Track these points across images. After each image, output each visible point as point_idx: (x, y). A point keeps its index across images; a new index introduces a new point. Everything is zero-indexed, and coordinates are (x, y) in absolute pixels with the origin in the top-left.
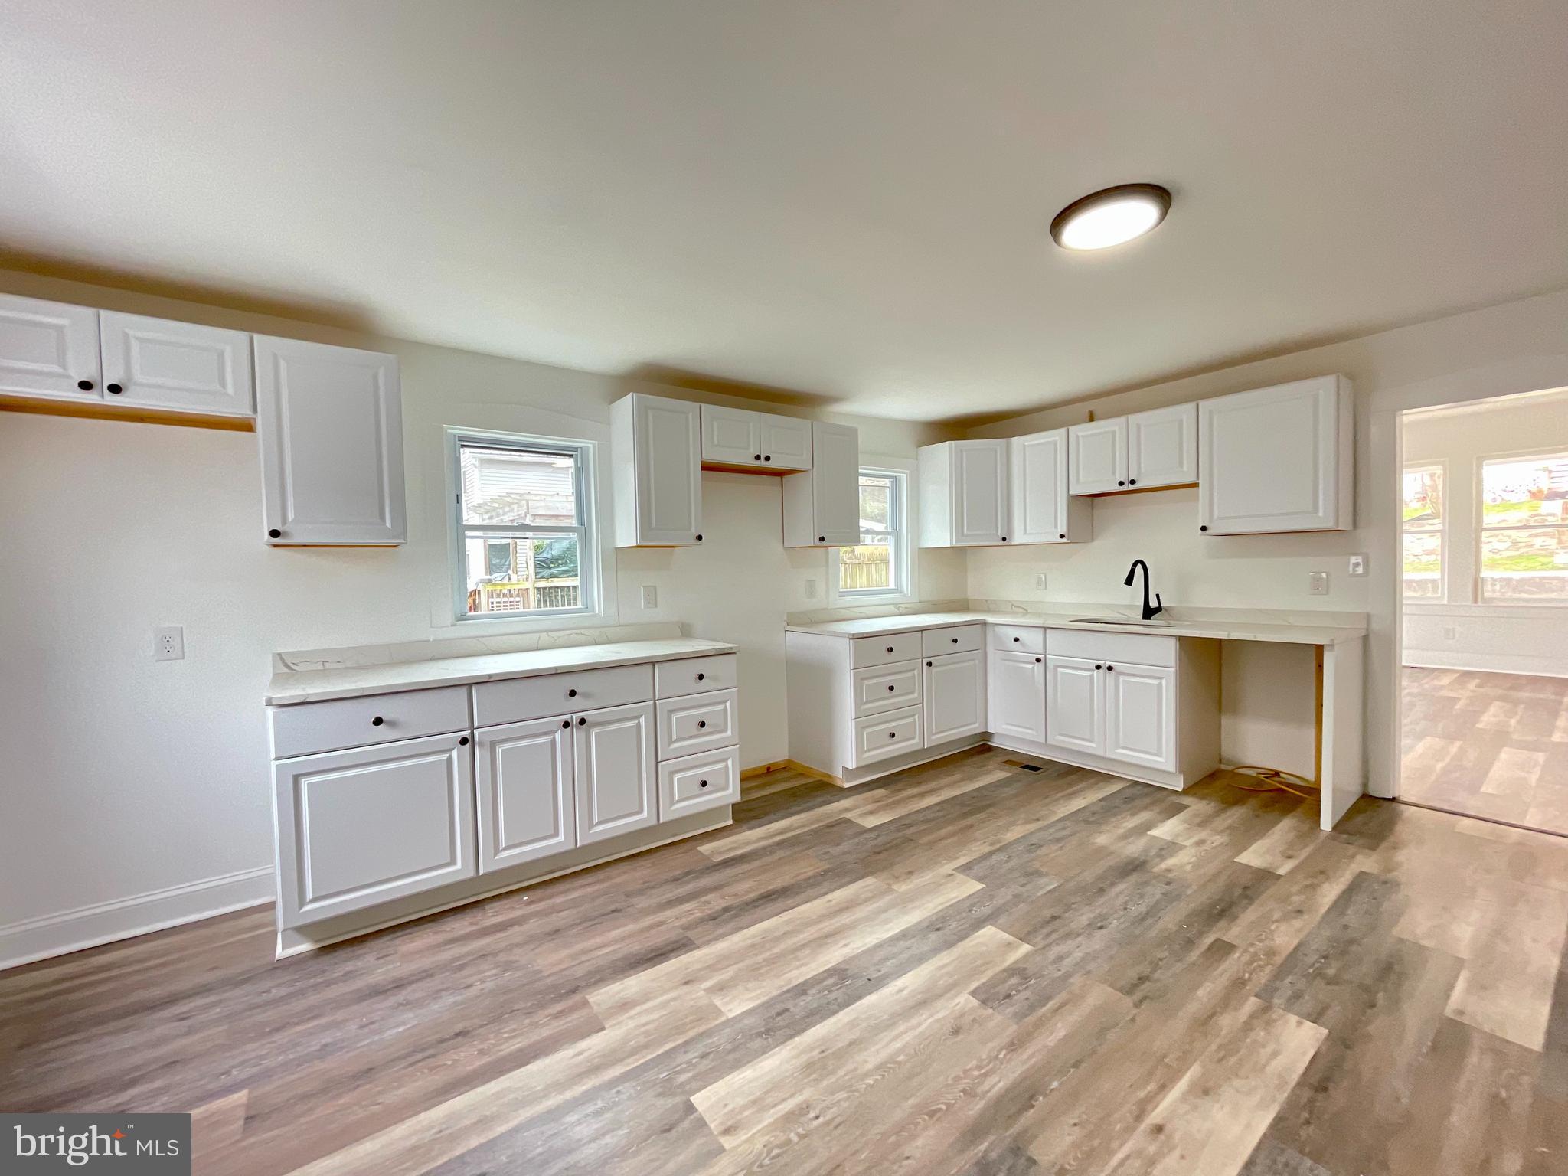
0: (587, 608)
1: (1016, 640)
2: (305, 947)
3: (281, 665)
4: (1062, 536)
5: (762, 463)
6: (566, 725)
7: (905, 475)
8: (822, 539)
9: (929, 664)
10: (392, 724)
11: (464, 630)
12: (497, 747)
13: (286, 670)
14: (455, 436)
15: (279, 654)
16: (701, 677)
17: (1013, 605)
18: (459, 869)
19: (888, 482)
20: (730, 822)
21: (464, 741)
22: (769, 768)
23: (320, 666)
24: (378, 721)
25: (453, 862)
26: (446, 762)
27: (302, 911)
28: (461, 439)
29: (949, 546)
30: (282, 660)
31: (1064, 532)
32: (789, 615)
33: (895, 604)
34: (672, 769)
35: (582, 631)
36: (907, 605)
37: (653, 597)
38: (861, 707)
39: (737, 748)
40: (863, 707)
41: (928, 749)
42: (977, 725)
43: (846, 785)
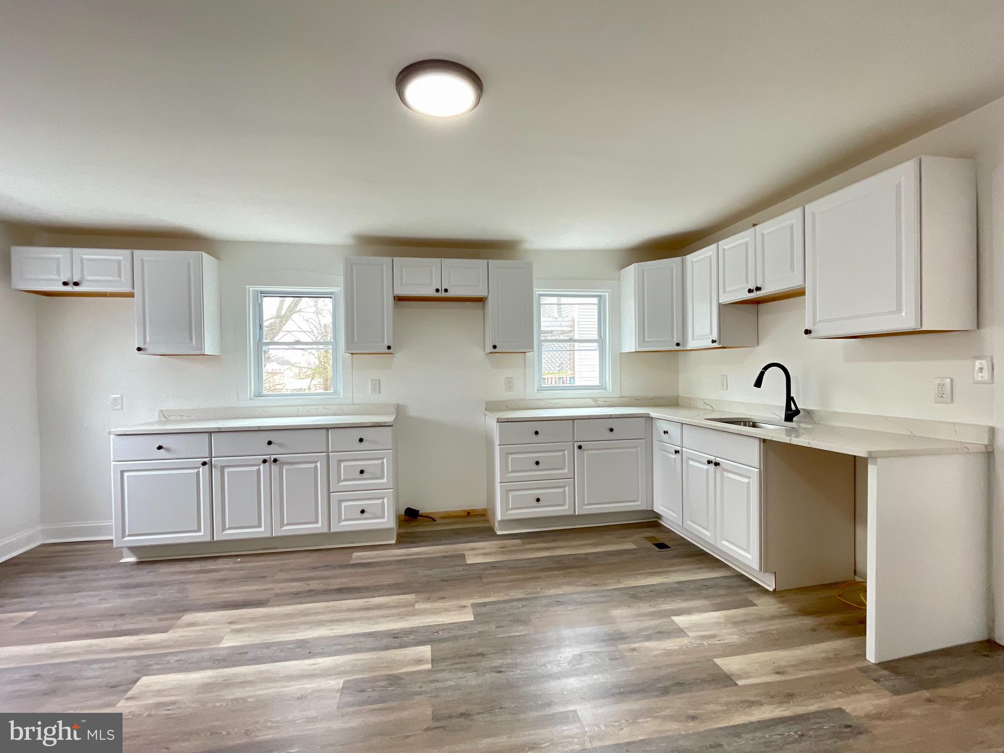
0: (336, 392)
1: (665, 432)
2: (133, 559)
3: (162, 416)
4: (713, 341)
5: (442, 294)
6: (265, 461)
7: (607, 294)
8: (495, 347)
9: (580, 447)
10: (168, 450)
11: (259, 402)
12: (225, 469)
13: (165, 419)
14: (258, 291)
15: (162, 411)
16: (361, 440)
17: (705, 403)
18: (202, 535)
19: (595, 300)
20: (394, 542)
21: (204, 464)
22: (469, 513)
23: (180, 418)
24: (160, 448)
25: (199, 530)
26: (195, 475)
27: (123, 539)
28: (262, 292)
29: (634, 351)
30: (163, 413)
31: (715, 337)
32: (488, 403)
33: (592, 398)
34: (340, 499)
35: (327, 407)
36: (605, 399)
37: (377, 387)
38: (506, 474)
39: (391, 491)
40: (508, 475)
41: (578, 516)
42: (639, 503)
43: (499, 533)
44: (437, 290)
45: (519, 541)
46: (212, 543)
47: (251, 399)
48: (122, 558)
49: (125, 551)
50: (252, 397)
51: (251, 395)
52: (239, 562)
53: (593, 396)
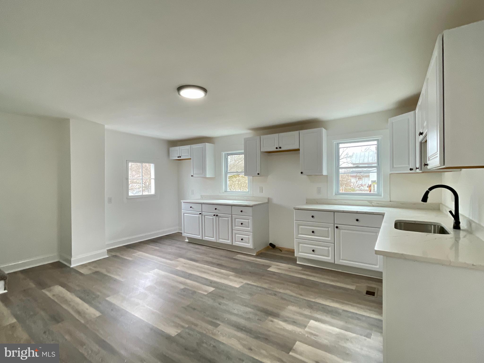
2: (187, 241)
6: (214, 215)
7: (381, 138)
8: (302, 173)
9: (337, 227)
11: (226, 194)
12: (205, 217)
14: (225, 154)
18: (200, 237)
20: (255, 255)
21: (200, 214)
24: (191, 207)
25: (199, 235)
27: (184, 234)
28: (227, 154)
32: (307, 200)
34: (235, 233)
35: (244, 197)
37: (261, 190)
38: (298, 235)
39: (251, 234)
40: (299, 235)
41: (336, 264)
42: (378, 267)
43: (298, 263)
44: (277, 148)
45: (300, 268)
46: (202, 240)
47: (223, 193)
48: (185, 240)
49: (186, 238)
50: (224, 192)
51: (223, 192)
52: (208, 249)
53: (369, 199)
